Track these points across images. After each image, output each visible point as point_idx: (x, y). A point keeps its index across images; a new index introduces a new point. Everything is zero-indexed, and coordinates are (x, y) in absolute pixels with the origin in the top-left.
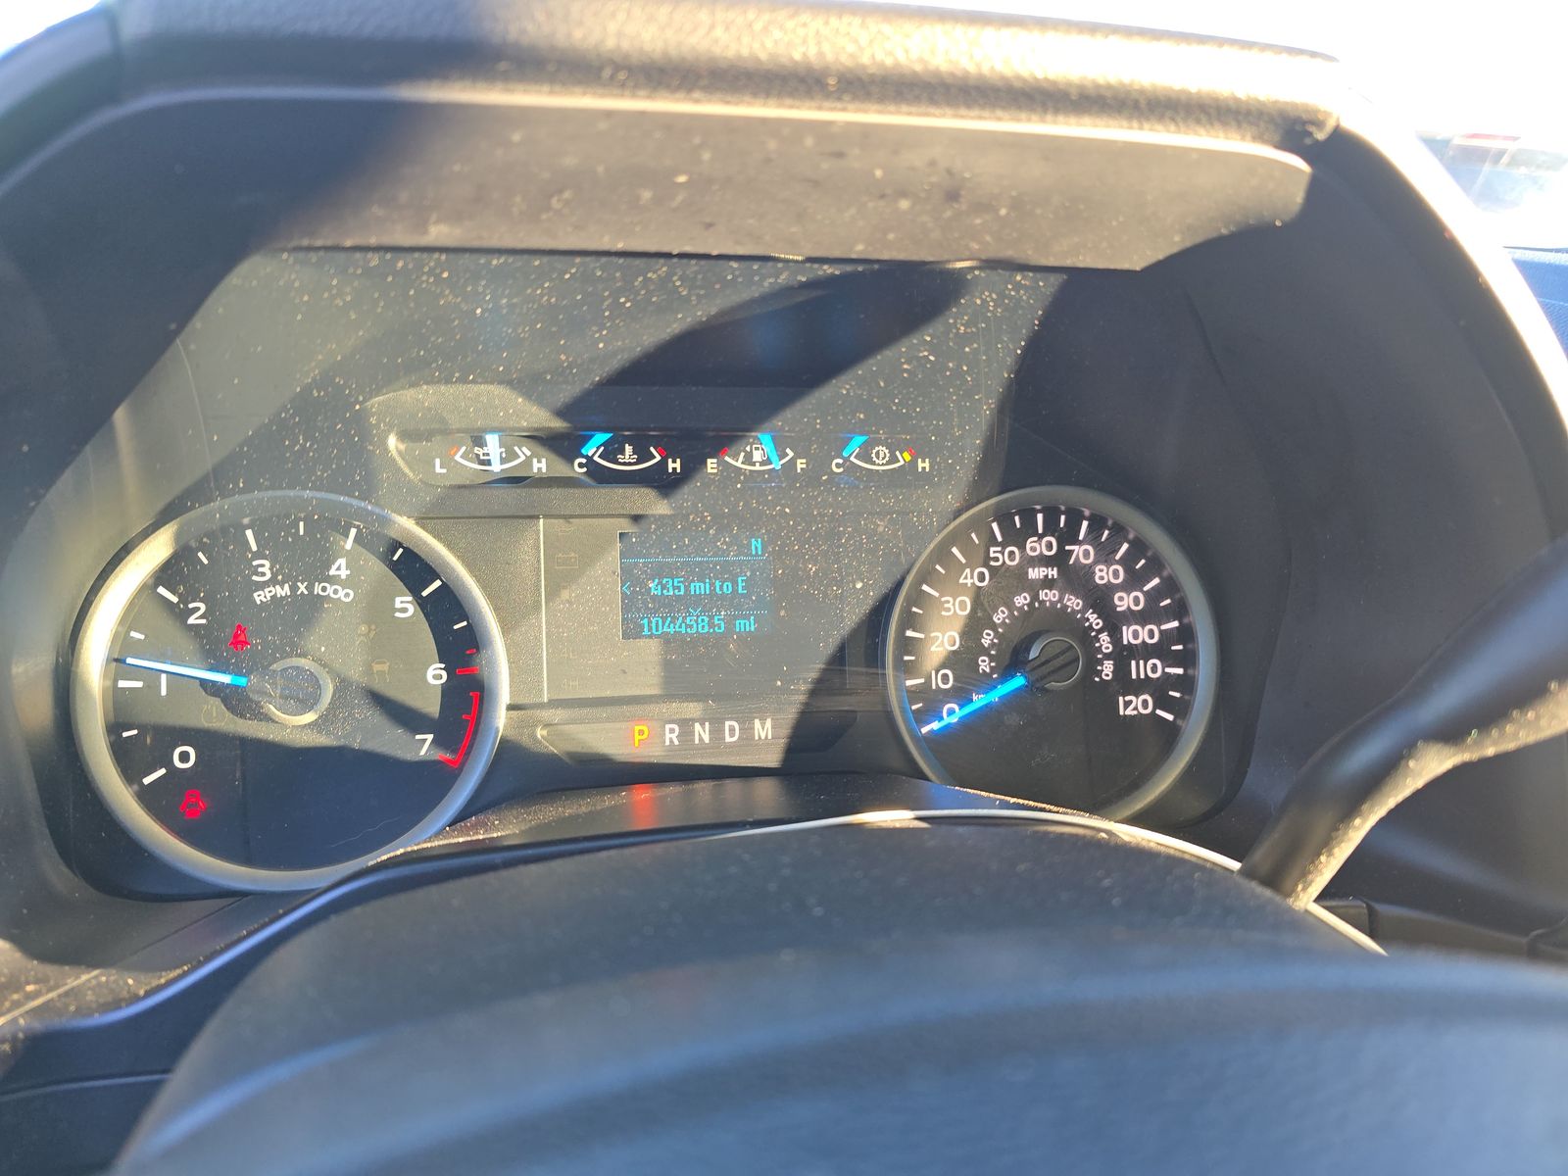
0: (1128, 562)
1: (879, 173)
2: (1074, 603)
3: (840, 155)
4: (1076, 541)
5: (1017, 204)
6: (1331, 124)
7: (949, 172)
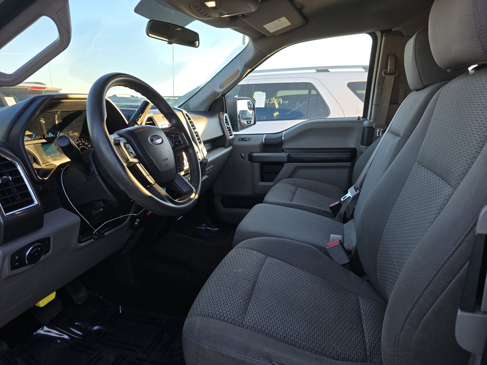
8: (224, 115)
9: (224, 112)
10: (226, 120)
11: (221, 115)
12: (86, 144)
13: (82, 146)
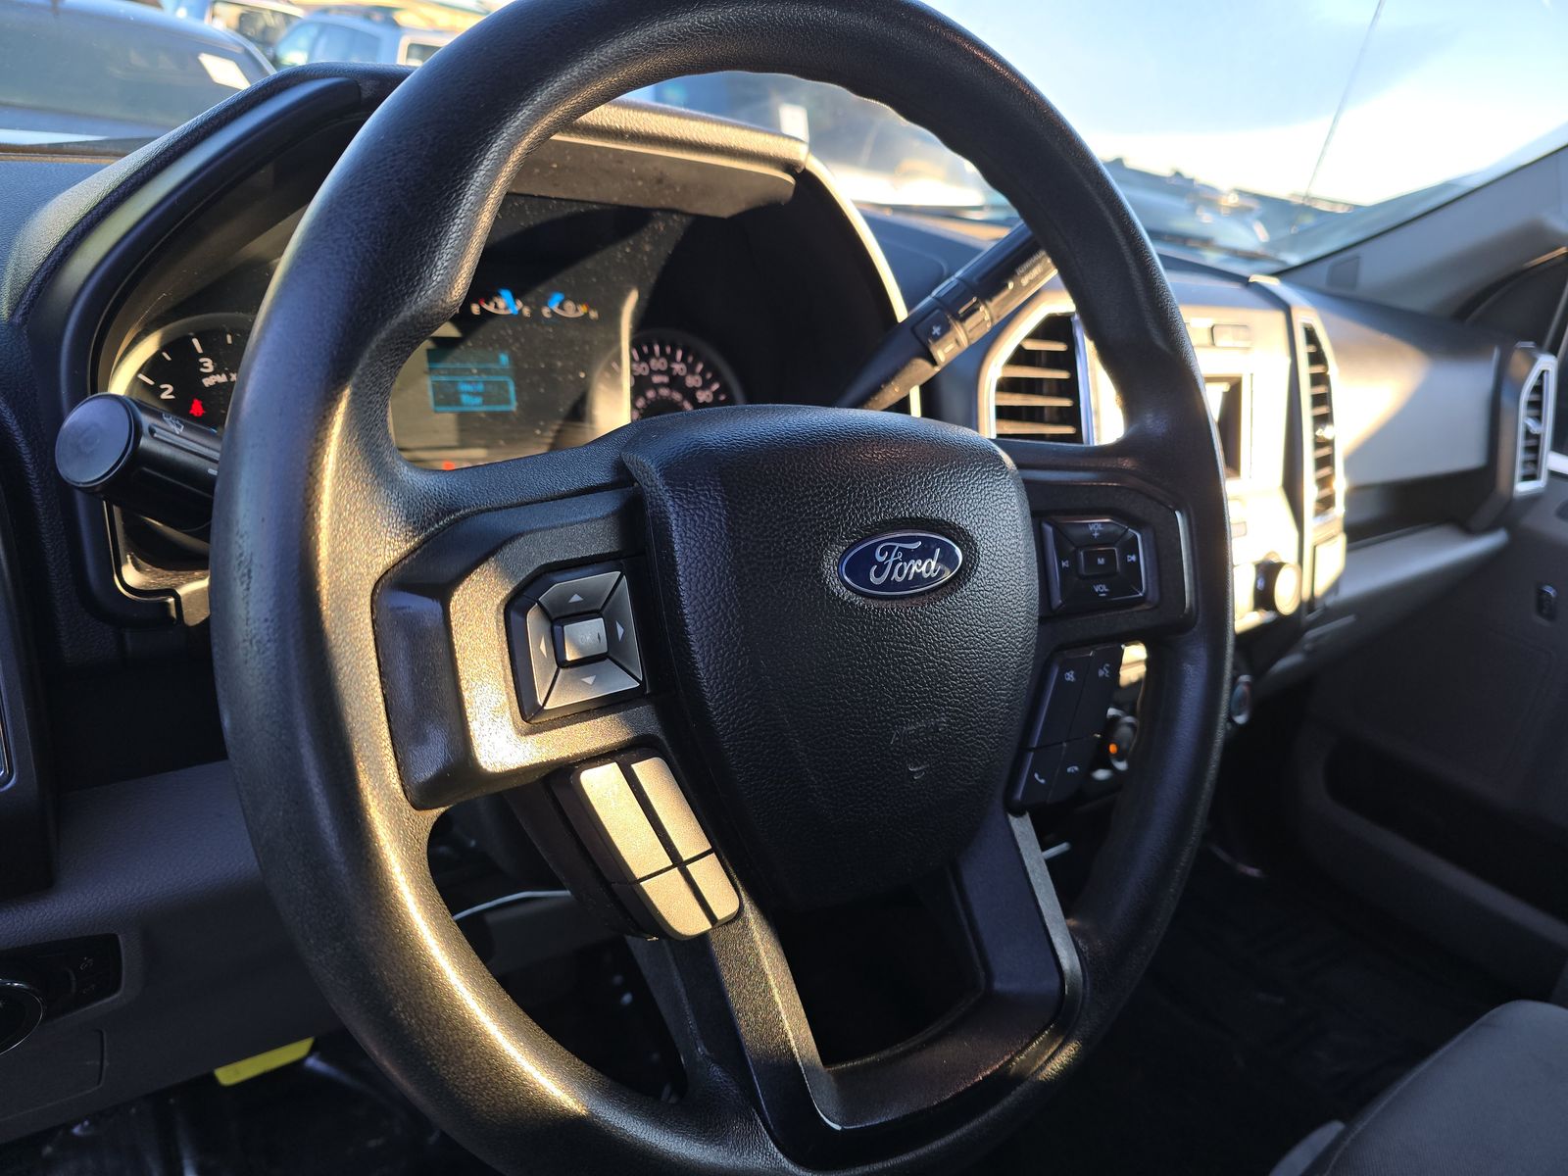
0: (702, 374)
1: (634, 171)
2: (677, 396)
3: (621, 162)
4: (675, 361)
5: (684, 187)
6: (802, 168)
7: (661, 173)
8: (1533, 361)
9: (1539, 344)
10: (1538, 389)
11: (1517, 358)
12: (692, 381)
13: (664, 392)
